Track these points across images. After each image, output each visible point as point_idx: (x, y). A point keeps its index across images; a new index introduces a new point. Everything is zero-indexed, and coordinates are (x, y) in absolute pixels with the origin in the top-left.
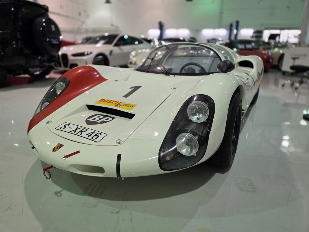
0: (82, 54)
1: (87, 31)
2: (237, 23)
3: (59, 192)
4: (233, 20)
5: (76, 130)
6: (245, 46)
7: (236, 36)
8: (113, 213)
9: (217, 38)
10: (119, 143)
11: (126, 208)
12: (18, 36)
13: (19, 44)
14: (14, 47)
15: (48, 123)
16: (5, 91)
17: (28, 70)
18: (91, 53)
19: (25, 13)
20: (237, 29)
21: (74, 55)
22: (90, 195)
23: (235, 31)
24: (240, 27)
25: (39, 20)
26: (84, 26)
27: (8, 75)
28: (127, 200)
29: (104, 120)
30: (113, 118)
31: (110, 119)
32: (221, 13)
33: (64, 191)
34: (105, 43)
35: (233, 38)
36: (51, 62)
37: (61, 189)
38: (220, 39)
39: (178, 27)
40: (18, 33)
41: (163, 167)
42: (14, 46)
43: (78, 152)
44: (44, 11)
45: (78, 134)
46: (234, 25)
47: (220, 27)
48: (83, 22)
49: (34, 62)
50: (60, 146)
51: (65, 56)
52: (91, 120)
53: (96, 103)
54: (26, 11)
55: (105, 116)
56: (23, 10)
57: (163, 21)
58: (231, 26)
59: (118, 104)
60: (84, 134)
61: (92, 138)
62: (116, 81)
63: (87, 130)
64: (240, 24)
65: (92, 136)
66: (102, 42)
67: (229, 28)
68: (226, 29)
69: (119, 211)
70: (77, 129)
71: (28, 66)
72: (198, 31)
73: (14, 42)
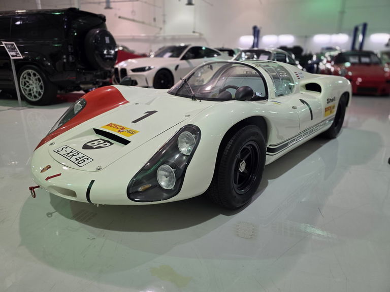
0: (142, 69)
1: (165, 39)
2: (365, 26)
3: (51, 214)
4: (359, 22)
5: (69, 154)
6: (360, 60)
7: (362, 44)
8: (89, 239)
9: (333, 47)
10: (99, 169)
11: (104, 236)
12: (70, 49)
13: (71, 58)
14: (64, 62)
15: (51, 144)
16: (52, 109)
17: (79, 87)
18: (150, 69)
19: (82, 23)
20: (364, 34)
21: (134, 70)
22: (77, 220)
23: (360, 38)
24: (367, 32)
25: (92, 31)
26: (162, 34)
27: (59, 92)
28: (109, 229)
29: (101, 145)
30: (112, 144)
31: (109, 144)
32: (342, 13)
33: (57, 213)
34: (171, 56)
35: (357, 47)
36: (105, 79)
37: (55, 211)
38: (338, 48)
39: (278, 33)
40: (69, 46)
41: (132, 197)
42: (65, 60)
43: (60, 175)
44: (101, 21)
45: (68, 158)
46: (361, 28)
47: (339, 31)
48: (161, 29)
49: (85, 78)
50: (49, 167)
51: (124, 71)
52: (89, 144)
53: (103, 127)
54: (84, 21)
55: (105, 141)
56: (80, 21)
57: (259, 26)
58: (356, 30)
59: (122, 129)
60: (73, 159)
61: (78, 163)
62: (136, 104)
63: (78, 154)
64: (369, 27)
65: (79, 160)
66: (169, 54)
67: (352, 34)
68: (349, 35)
69: (95, 237)
70: (71, 152)
71: (79, 82)
72: (307, 37)
73: (65, 57)
